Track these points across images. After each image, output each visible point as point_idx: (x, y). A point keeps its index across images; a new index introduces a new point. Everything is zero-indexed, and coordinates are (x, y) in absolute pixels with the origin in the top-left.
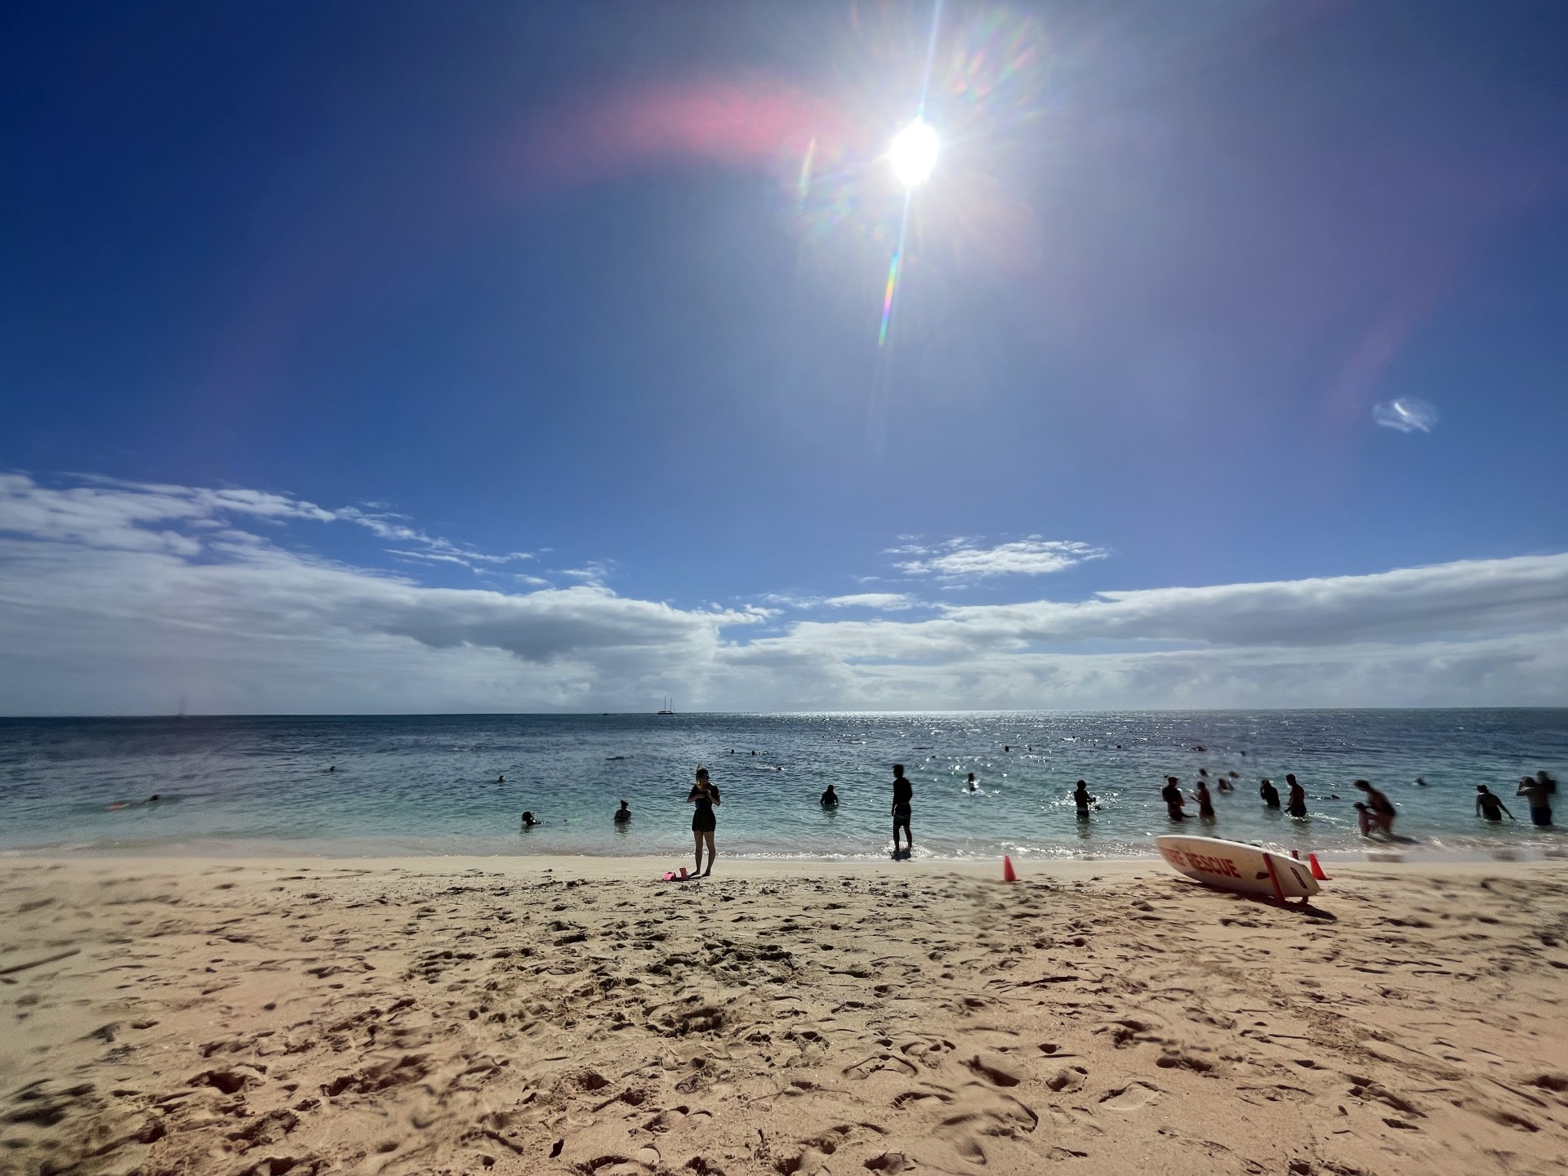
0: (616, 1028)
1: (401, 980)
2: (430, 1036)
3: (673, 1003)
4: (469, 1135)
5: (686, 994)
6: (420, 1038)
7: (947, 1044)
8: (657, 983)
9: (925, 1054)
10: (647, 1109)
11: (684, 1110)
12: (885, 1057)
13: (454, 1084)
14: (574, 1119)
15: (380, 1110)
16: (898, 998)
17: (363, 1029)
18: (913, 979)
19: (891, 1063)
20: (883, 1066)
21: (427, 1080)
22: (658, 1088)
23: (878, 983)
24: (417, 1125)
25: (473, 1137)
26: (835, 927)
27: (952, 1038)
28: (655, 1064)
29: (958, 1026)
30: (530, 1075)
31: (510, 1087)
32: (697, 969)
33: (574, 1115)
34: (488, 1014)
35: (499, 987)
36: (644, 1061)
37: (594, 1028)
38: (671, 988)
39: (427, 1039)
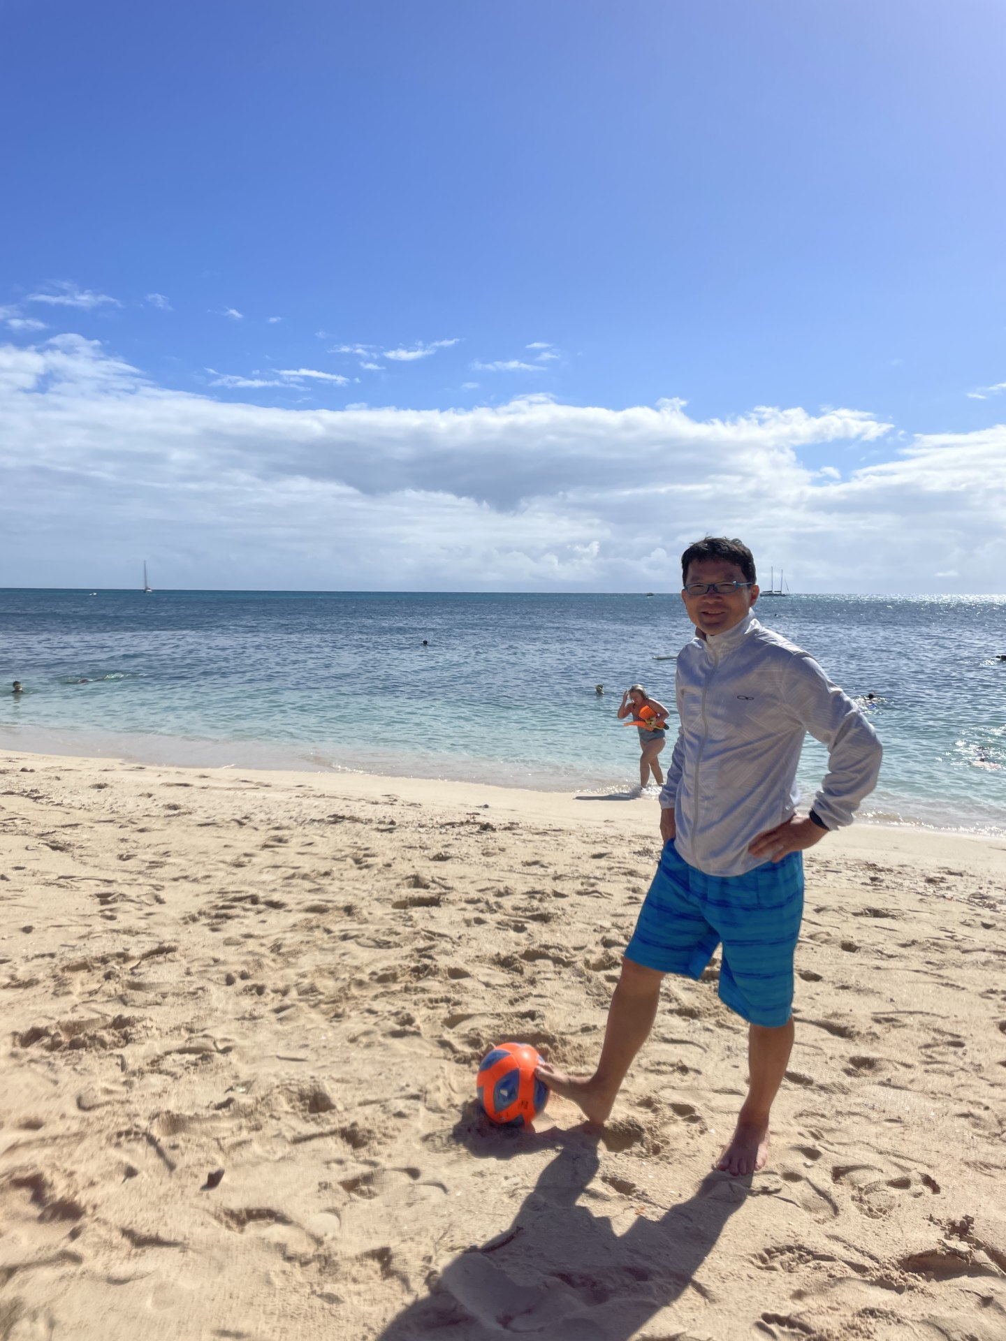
0: (396, 1034)
1: (182, 922)
2: (164, 996)
3: (498, 1015)
4: (128, 1133)
5: (524, 1007)
6: (151, 996)
7: (928, 1181)
8: (493, 981)
9: (871, 1189)
10: (361, 1159)
11: (413, 1173)
12: (792, 1177)
13: (155, 1064)
14: (263, 1146)
15: (52, 1076)
16: (887, 1084)
17: (100, 974)
18: (939, 1058)
19: (796, 1190)
20: (777, 1191)
21: (126, 1051)
22: (396, 1133)
23: (864, 1051)
24: (80, 1105)
25: (132, 1136)
26: (849, 947)
27: (947, 1174)
28: (416, 1097)
29: (972, 1156)
30: (245, 1072)
31: (215, 1083)
32: (567, 973)
33: (263, 1141)
34: (249, 983)
35: (283, 950)
36: (402, 1089)
37: (364, 1028)
38: (509, 993)
39: (159, 999)
